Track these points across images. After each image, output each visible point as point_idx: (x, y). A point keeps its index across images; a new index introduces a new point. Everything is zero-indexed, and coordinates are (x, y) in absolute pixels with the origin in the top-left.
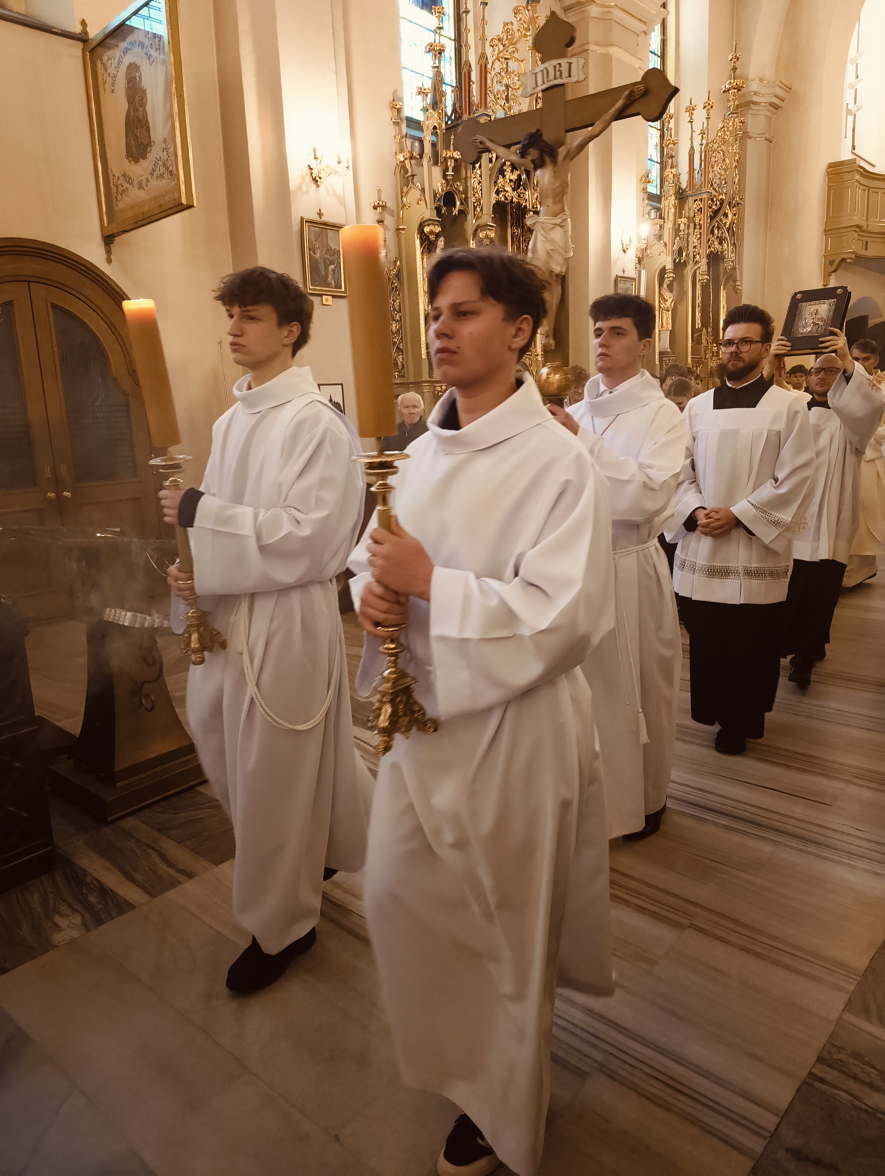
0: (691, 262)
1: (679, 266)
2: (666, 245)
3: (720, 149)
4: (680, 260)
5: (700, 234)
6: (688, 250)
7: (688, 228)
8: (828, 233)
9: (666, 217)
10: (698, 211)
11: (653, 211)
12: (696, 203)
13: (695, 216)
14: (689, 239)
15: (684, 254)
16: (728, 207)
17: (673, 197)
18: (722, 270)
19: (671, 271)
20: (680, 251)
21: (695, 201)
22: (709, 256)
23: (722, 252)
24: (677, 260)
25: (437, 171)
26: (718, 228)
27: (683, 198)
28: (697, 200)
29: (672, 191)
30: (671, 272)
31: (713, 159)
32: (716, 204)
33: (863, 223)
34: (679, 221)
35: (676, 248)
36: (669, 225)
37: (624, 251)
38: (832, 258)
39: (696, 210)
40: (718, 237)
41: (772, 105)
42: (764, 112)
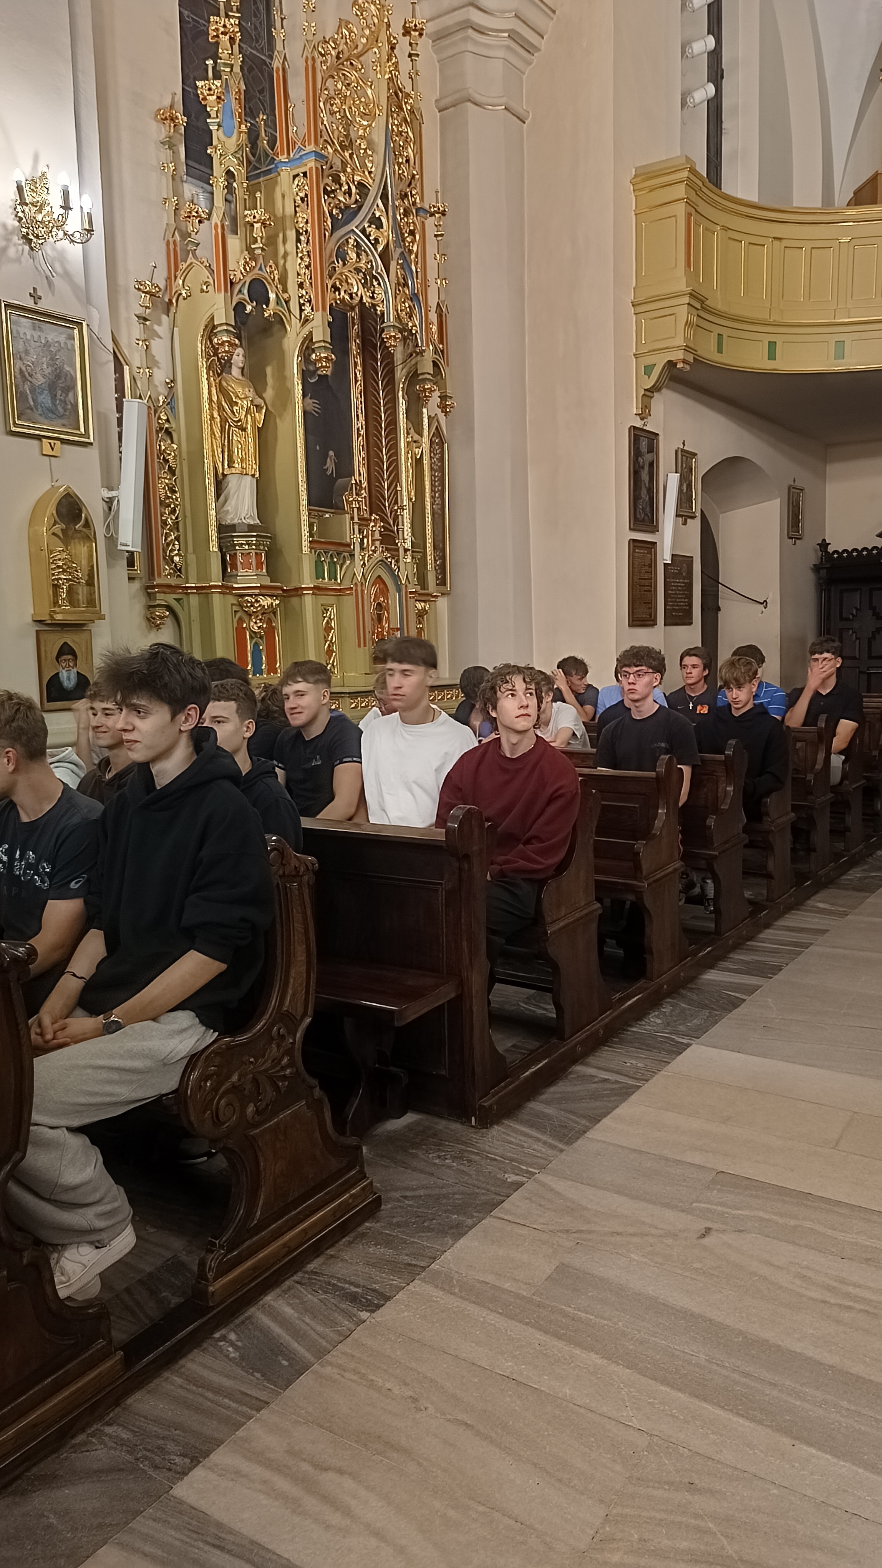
0: (294, 319)
4: (260, 309)
5: (309, 253)
6: (285, 290)
7: (276, 237)
10: (302, 199)
12: (296, 182)
13: (296, 212)
14: (284, 264)
15: (272, 296)
16: (379, 202)
19: (225, 327)
20: (259, 289)
21: (295, 177)
24: (250, 308)
26: (359, 248)
28: (298, 175)
30: (227, 331)
32: (349, 192)
34: (249, 216)
35: (241, 276)
38: (646, 359)
39: (298, 198)
40: (358, 270)
41: (513, 35)
42: (501, 53)
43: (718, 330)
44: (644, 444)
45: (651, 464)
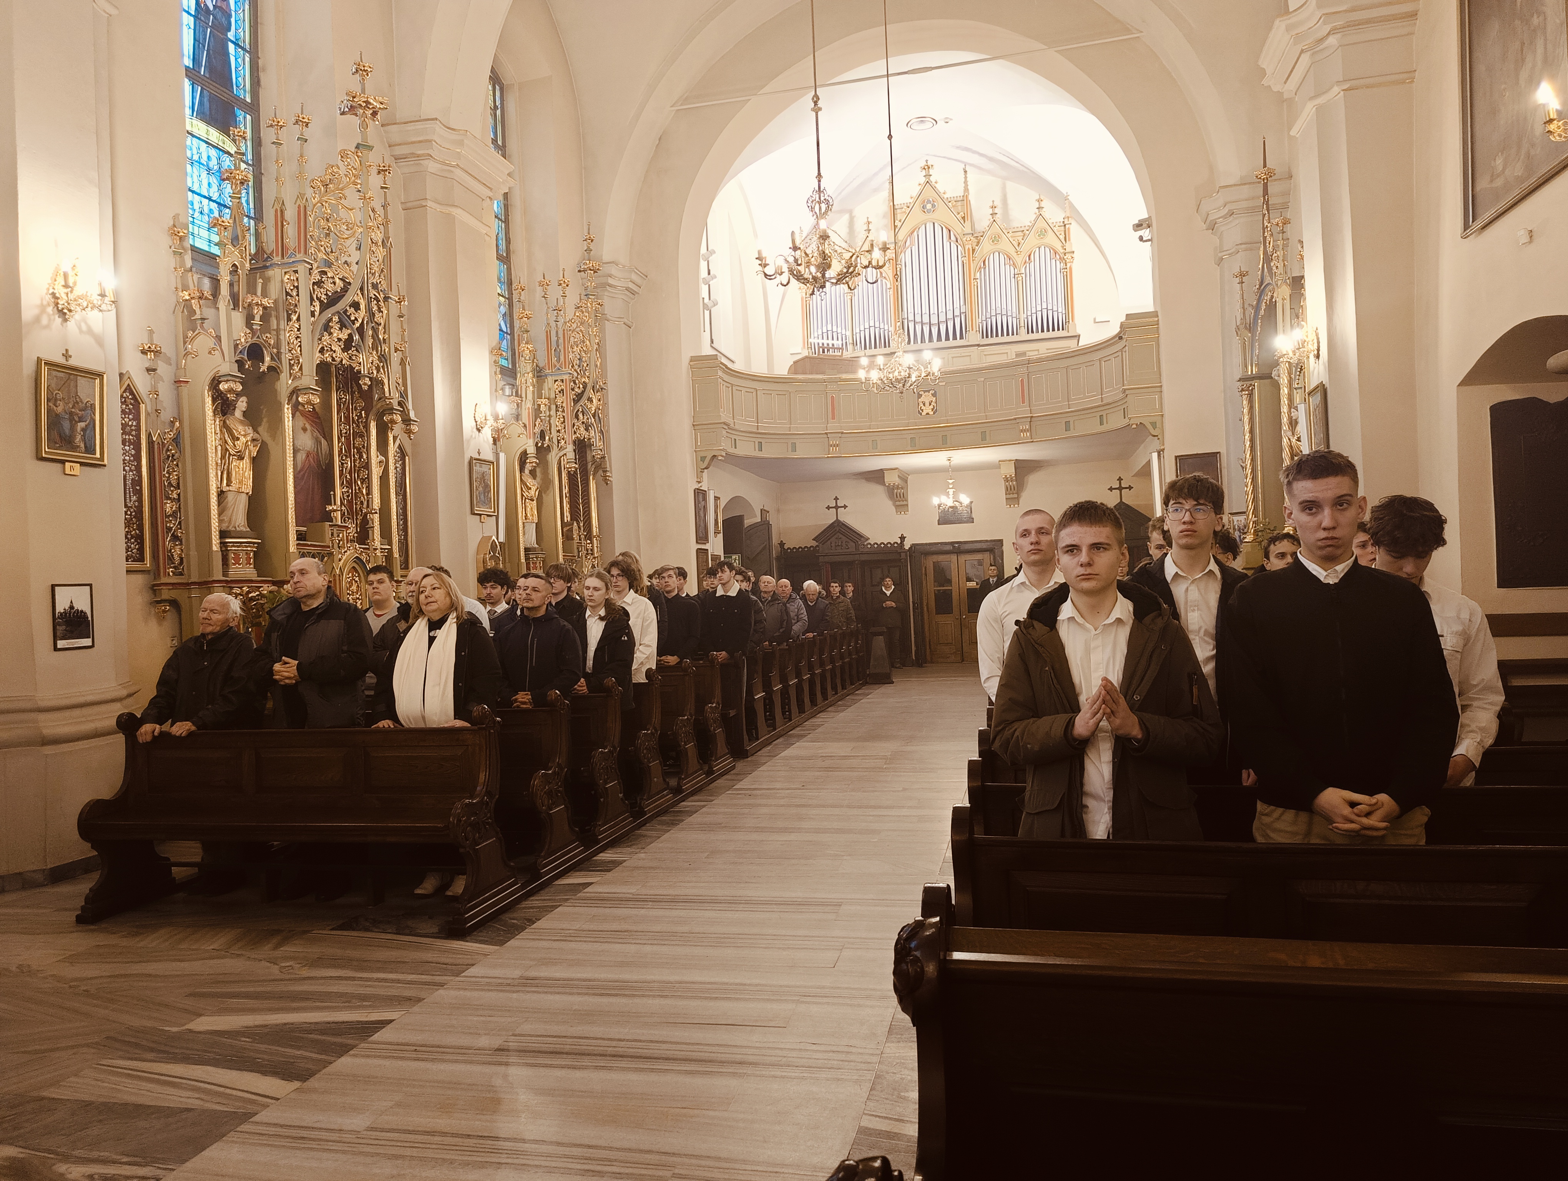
0: (555, 447)
1: (542, 451)
2: (525, 426)
3: (578, 329)
4: (543, 444)
5: (564, 417)
6: (551, 433)
7: (550, 410)
8: (696, 428)
9: (524, 395)
10: (560, 392)
11: (507, 387)
12: (556, 383)
13: (556, 397)
14: (551, 421)
15: (547, 438)
16: (592, 391)
17: (531, 375)
18: (589, 458)
20: (542, 435)
21: (556, 381)
22: (574, 442)
23: (589, 439)
24: (540, 444)
25: (238, 318)
26: (583, 412)
27: (541, 376)
29: (529, 368)
30: (533, 456)
31: (572, 339)
32: (579, 387)
33: (730, 421)
34: (540, 401)
35: (537, 430)
36: (528, 405)
37: (479, 430)
38: (703, 454)
39: (557, 391)
40: (583, 423)
41: (628, 289)
42: (621, 296)
43: (733, 437)
44: (701, 496)
45: (704, 507)
